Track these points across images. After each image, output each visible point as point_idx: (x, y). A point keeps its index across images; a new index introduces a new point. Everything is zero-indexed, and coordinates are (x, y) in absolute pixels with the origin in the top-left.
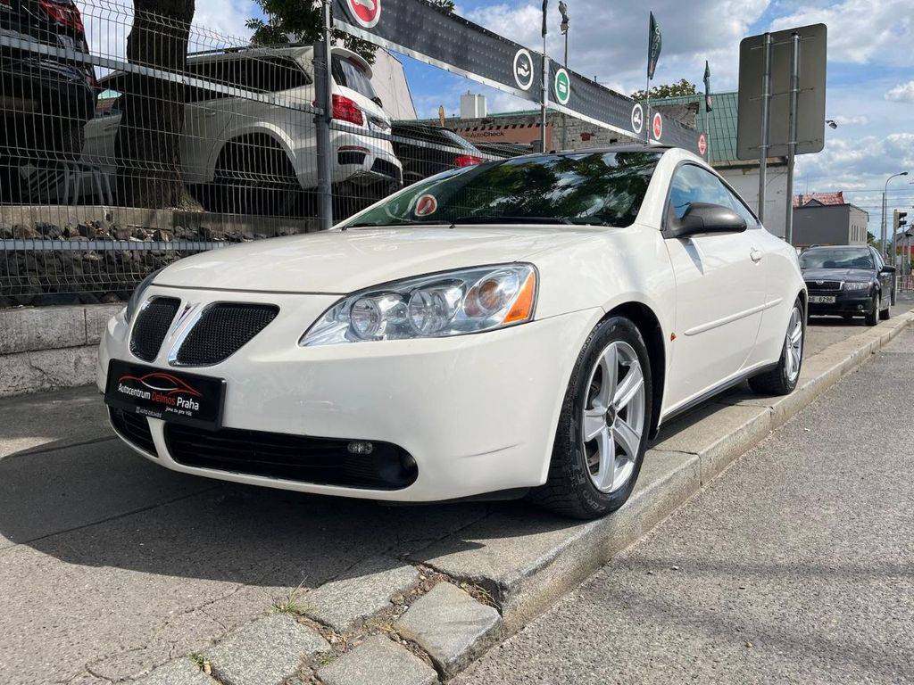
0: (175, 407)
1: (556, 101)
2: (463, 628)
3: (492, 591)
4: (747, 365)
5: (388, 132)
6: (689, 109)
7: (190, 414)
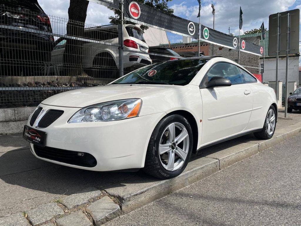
0: (35, 140)
1: (203, 38)
2: (105, 211)
3: (120, 200)
4: (244, 130)
5: (147, 51)
6: (257, 38)
7: (38, 142)
